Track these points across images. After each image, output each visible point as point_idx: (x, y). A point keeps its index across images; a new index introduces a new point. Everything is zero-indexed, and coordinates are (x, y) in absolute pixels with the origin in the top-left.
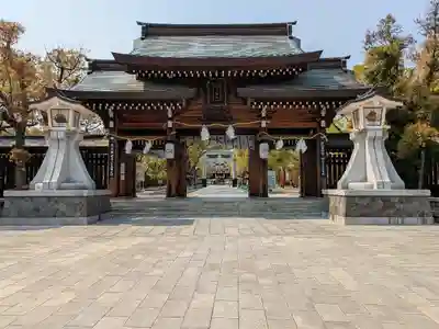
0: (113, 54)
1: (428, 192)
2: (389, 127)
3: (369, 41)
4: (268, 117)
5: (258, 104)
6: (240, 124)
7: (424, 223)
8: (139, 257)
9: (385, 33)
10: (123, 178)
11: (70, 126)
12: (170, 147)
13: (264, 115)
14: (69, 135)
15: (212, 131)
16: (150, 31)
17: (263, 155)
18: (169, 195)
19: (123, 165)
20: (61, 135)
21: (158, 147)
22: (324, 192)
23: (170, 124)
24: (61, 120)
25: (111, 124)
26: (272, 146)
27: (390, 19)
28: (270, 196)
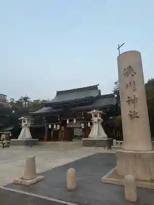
6: (78, 118)
15: (70, 121)
16: (59, 93)
20: (24, 125)
21: (56, 126)
23: (59, 119)
24: (25, 122)
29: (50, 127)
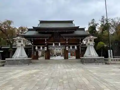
0: (33, 27)
1: (104, 57)
2: (94, 43)
3: (89, 24)
4: (68, 41)
5: (66, 38)
6: (61, 42)
7: (103, 64)
8: (34, 75)
9: (93, 23)
10: (35, 55)
11: (22, 43)
12: (46, 48)
13: (67, 40)
14: (22, 45)
15: (55, 44)
16: (42, 22)
17: (67, 49)
18: (46, 59)
19: (35, 52)
20: (20, 45)
21: (43, 48)
22: (81, 58)
23: (46, 43)
24: (20, 42)
25: (32, 43)
26: (69, 47)
27: (93, 20)
28: (69, 58)
29: (36, 48)
